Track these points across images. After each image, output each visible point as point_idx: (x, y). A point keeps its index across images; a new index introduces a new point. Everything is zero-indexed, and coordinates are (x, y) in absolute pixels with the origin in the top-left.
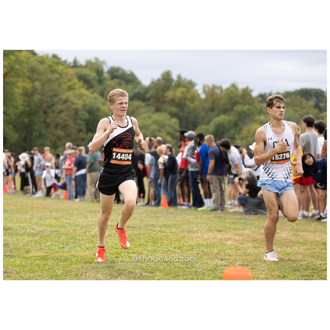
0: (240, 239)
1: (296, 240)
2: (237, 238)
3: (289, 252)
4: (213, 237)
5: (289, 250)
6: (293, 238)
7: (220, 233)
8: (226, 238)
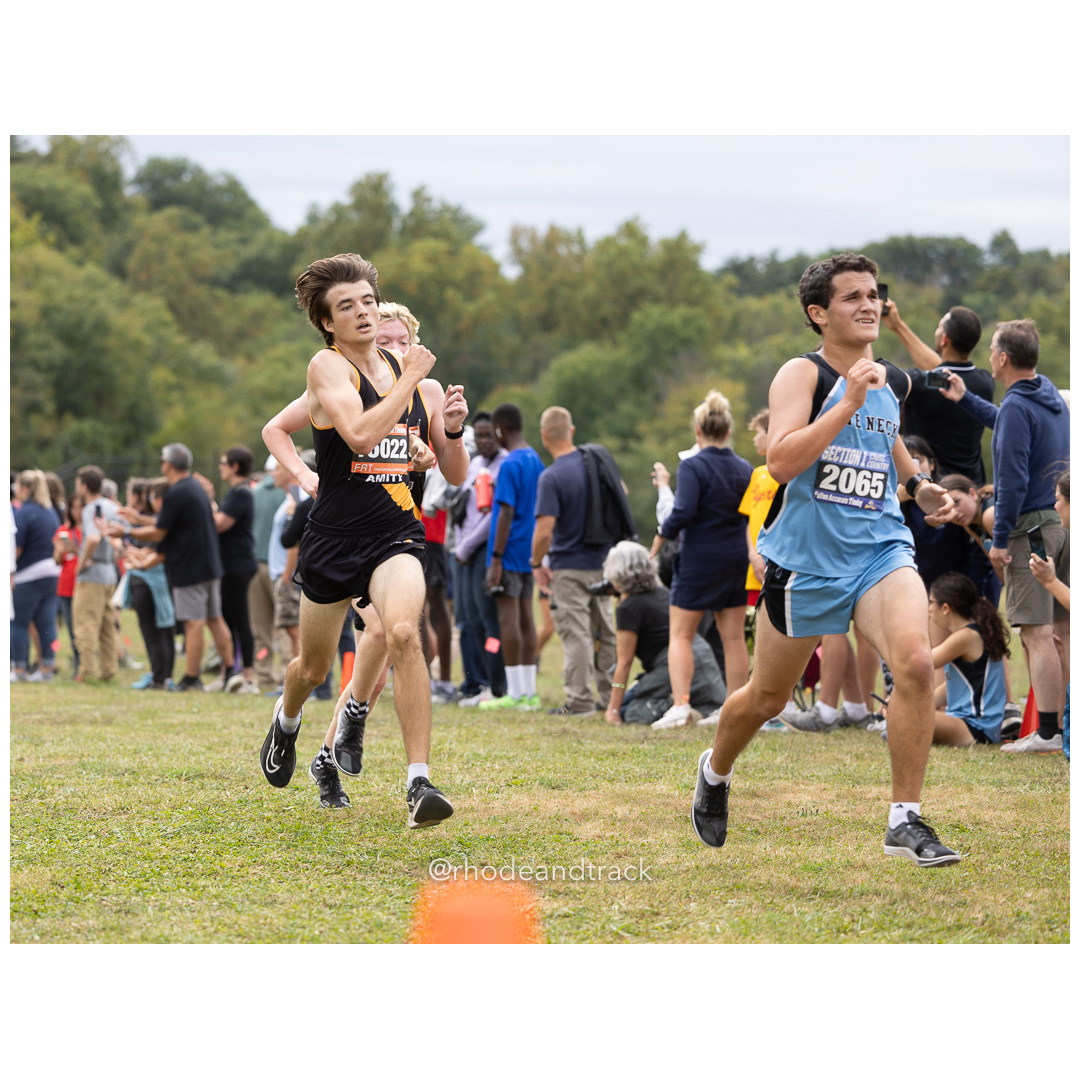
0: (632, 817)
1: (849, 815)
2: (621, 811)
3: (819, 861)
4: (528, 808)
5: (818, 854)
6: (838, 810)
7: (556, 792)
8: (577, 811)
